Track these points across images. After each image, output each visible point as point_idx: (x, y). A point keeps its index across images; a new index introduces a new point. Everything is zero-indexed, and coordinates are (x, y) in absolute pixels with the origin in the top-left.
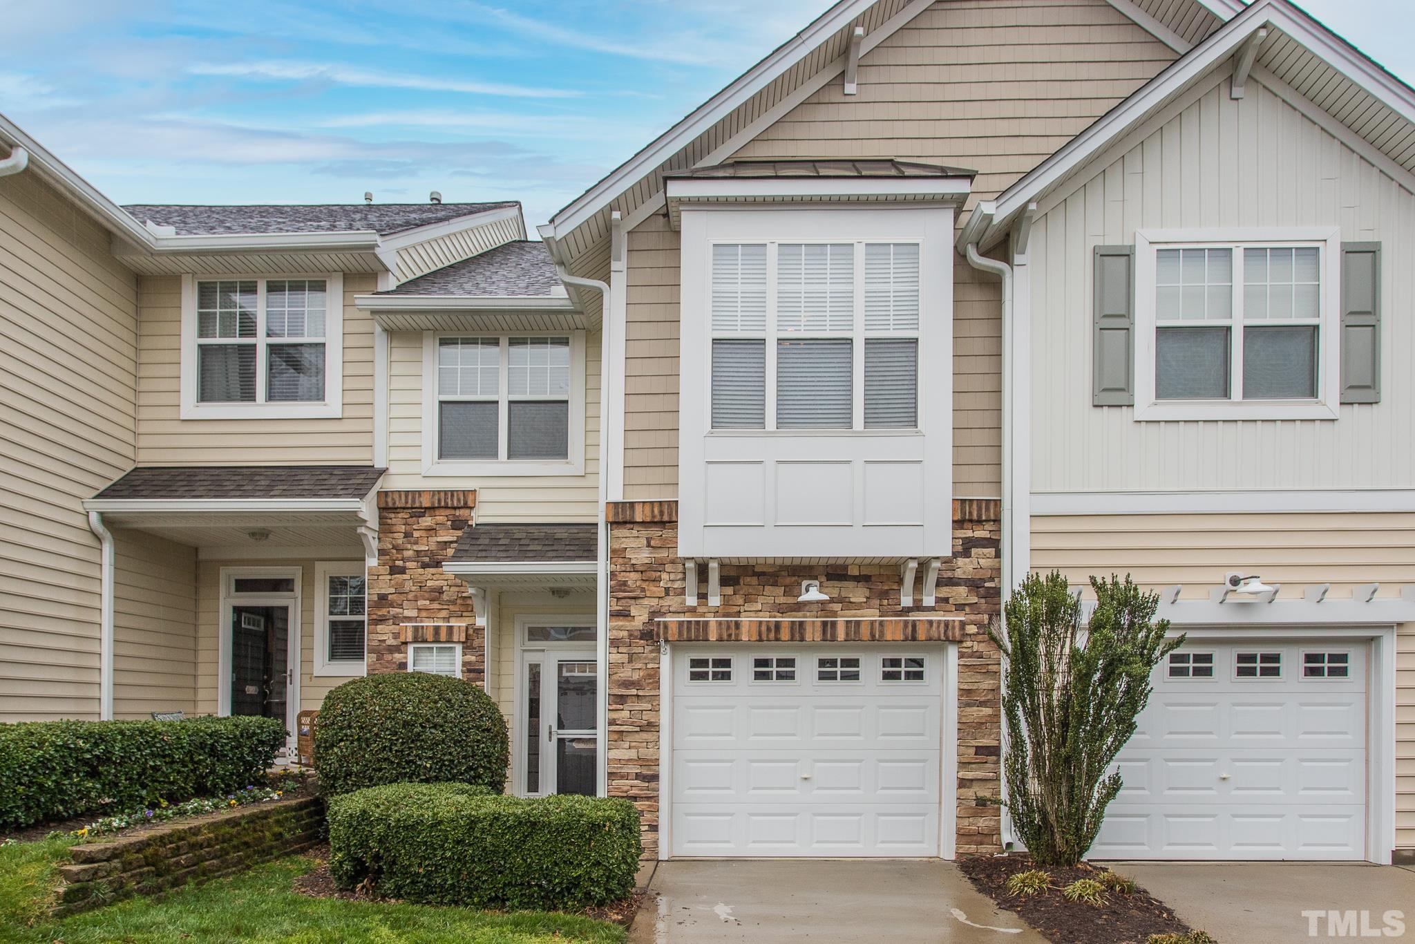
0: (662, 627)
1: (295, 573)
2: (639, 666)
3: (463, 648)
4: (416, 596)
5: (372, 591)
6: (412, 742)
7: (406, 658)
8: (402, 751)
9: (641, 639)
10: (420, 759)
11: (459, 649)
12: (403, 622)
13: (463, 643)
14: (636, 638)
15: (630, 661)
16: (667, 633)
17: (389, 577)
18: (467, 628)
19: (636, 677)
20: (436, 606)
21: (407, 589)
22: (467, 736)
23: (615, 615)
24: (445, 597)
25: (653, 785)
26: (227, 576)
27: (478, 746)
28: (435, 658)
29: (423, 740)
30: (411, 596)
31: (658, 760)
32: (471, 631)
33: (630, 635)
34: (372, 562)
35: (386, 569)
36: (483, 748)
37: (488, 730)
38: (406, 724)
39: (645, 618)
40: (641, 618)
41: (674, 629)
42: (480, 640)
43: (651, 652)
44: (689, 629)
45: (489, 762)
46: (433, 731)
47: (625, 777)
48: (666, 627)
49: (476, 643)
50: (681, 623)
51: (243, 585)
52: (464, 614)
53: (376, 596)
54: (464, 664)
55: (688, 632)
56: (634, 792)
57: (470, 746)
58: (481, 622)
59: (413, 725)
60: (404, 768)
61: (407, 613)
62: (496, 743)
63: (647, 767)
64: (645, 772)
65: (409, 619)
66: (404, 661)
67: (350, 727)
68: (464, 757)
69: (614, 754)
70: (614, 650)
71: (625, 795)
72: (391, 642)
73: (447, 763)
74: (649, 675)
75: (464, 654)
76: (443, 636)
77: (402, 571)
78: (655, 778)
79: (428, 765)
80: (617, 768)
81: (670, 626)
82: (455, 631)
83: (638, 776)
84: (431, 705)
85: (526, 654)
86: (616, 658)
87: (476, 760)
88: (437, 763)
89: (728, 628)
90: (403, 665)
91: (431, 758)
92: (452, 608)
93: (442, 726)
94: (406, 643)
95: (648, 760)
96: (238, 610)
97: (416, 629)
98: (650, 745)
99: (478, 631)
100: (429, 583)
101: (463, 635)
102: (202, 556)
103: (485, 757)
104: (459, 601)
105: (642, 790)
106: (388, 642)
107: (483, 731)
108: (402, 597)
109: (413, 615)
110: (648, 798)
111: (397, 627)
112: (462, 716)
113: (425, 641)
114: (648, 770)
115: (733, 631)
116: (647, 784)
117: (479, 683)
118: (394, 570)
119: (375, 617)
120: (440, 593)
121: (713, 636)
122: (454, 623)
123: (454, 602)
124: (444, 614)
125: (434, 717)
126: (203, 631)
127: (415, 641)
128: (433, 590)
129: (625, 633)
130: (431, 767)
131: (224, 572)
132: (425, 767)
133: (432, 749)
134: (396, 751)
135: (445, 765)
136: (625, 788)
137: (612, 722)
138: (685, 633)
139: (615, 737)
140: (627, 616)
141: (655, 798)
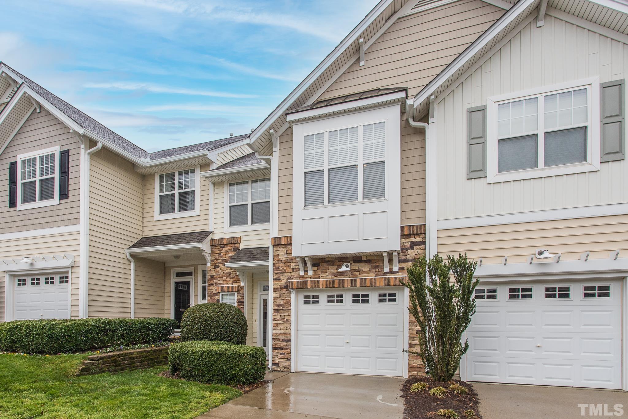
0: (291, 283)
1: (192, 269)
2: (284, 298)
3: (237, 294)
4: (222, 276)
5: (209, 275)
6: (208, 326)
7: (219, 298)
8: (204, 330)
9: (284, 288)
10: (210, 332)
11: (236, 294)
12: (218, 285)
13: (237, 292)
14: (282, 288)
15: (280, 297)
16: (293, 286)
17: (214, 269)
18: (238, 287)
19: (282, 303)
20: (228, 279)
21: (219, 273)
22: (227, 325)
23: (275, 279)
24: (231, 276)
25: (288, 343)
26: (173, 271)
27: (232, 328)
28: (228, 298)
29: (211, 326)
30: (220, 276)
31: (290, 334)
32: (239, 288)
33: (280, 287)
34: (209, 264)
35: (213, 267)
36: (234, 329)
37: (236, 323)
38: (206, 320)
39: (285, 280)
40: (284, 280)
41: (295, 284)
42: (243, 291)
43: (288, 293)
44: (300, 284)
45: (236, 334)
46: (215, 323)
47: (278, 340)
48: (292, 284)
49: (241, 292)
50: (298, 282)
51: (178, 275)
52: (237, 282)
53: (210, 276)
54: (238, 299)
55: (300, 285)
56: (282, 346)
57: (228, 328)
58: (243, 284)
59: (208, 321)
60: (205, 336)
61: (220, 282)
62: (239, 327)
63: (286, 337)
64: (286, 338)
65: (220, 284)
66: (219, 299)
68: (226, 332)
69: (275, 332)
70: (275, 293)
71: (279, 347)
72: (215, 292)
73: (219, 334)
74: (287, 302)
75: (237, 296)
76: (230, 290)
77: (218, 267)
78: (289, 341)
79: (213, 335)
80: (276, 337)
81: (294, 283)
82: (234, 287)
83: (283, 340)
84: (216, 314)
85: (262, 296)
86: (276, 296)
87: (230, 333)
88: (216, 334)
89: (315, 283)
90: (218, 300)
91: (214, 332)
92: (233, 279)
93: (218, 321)
94: (219, 293)
95: (286, 334)
96: (177, 283)
97: (222, 287)
98: (288, 328)
99: (242, 287)
100: (226, 271)
101: (237, 289)
102: (166, 266)
103: (235, 332)
104: (236, 277)
105: (285, 345)
106: (214, 292)
107: (234, 323)
108: (218, 276)
109: (221, 283)
110: (287, 348)
111: (216, 287)
112: (226, 318)
113: (225, 292)
114: (287, 338)
115: (317, 284)
116: (286, 343)
117: (242, 307)
118: (216, 267)
119: (209, 284)
120: (230, 274)
121: (309, 287)
122: (234, 285)
123: (234, 277)
124: (231, 282)
125: (216, 318)
126: (167, 290)
127: (222, 292)
128: (227, 273)
129: (279, 286)
130: (214, 335)
131: (172, 270)
132: (212, 335)
133: (214, 329)
134: (202, 330)
135: (219, 335)
136: (279, 344)
137: (274, 320)
138: (299, 286)
139: (275, 325)
140: (279, 280)
141: (289, 349)
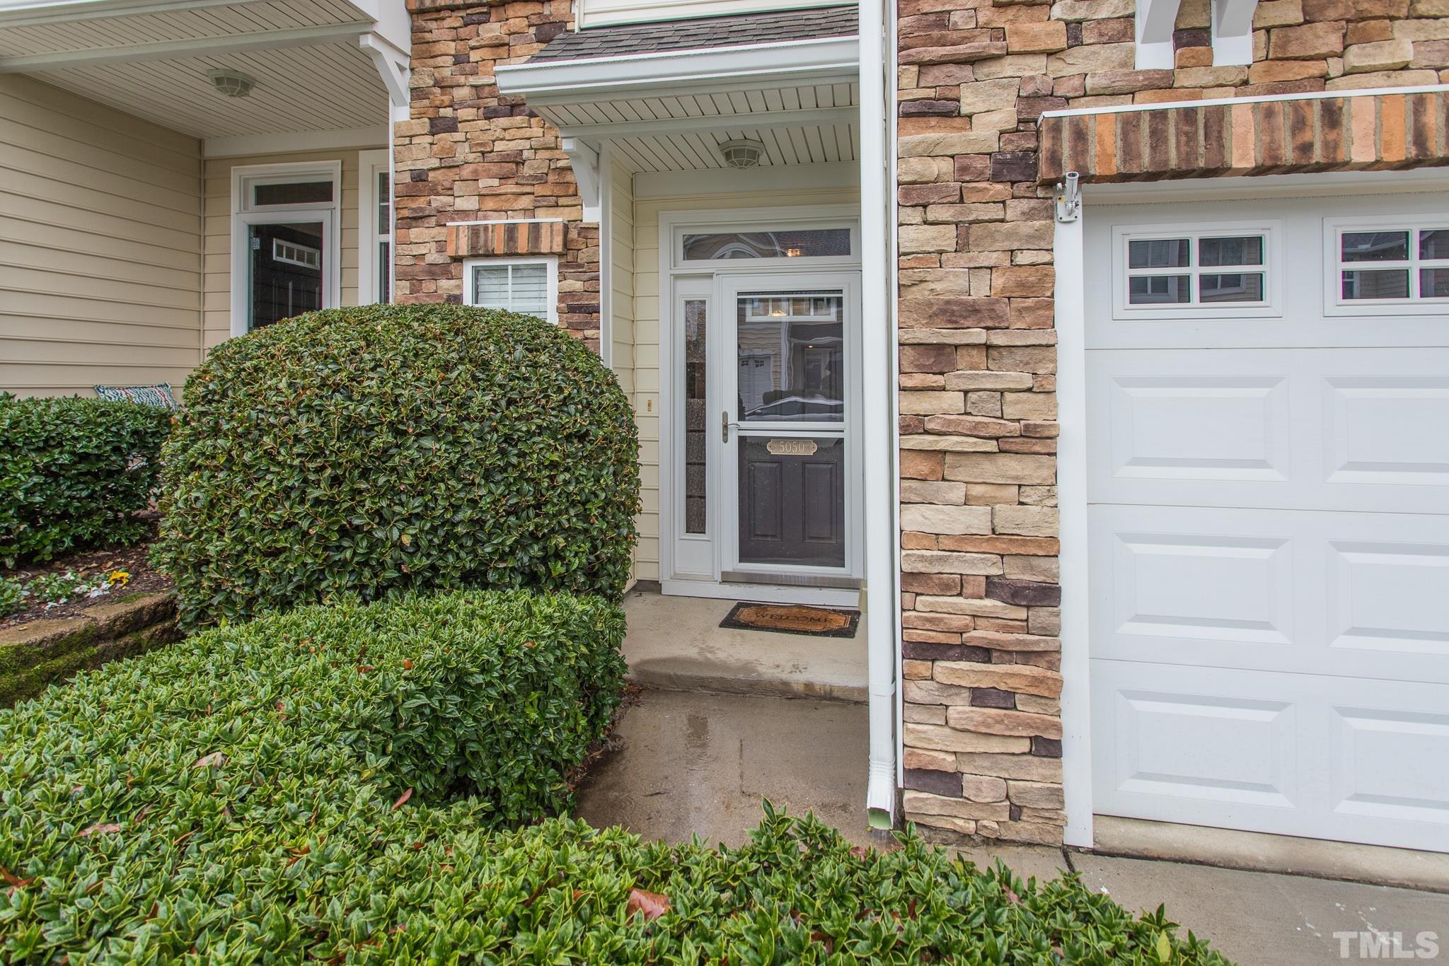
0: (1066, 134)
1: (333, 171)
2: (992, 259)
3: (560, 266)
4: (476, 171)
5: (400, 167)
6: (365, 474)
7: (460, 288)
8: (332, 502)
9: (996, 178)
10: (384, 522)
11: (552, 267)
12: (453, 221)
13: (560, 255)
14: (979, 176)
15: (962, 246)
16: (1085, 152)
17: (428, 139)
18: (566, 228)
19: (980, 290)
20: (510, 188)
21: (460, 159)
22: (522, 455)
23: (914, 113)
24: (526, 170)
25: (1041, 615)
26: (243, 180)
27: (552, 478)
28: (510, 287)
29: (393, 469)
30: (467, 172)
31: (1053, 539)
32: (573, 234)
33: (964, 169)
34: (400, 114)
35: (423, 127)
36: (566, 483)
37: (582, 437)
38: (350, 427)
39: (1006, 115)
40: (995, 117)
41: (1109, 140)
42: (591, 250)
43: (1029, 215)
44: (1158, 137)
45: (585, 517)
46: (427, 443)
47: (959, 586)
48: (1080, 134)
49: (583, 257)
50: (1129, 123)
51: (267, 194)
52: (562, 201)
53: (408, 176)
54: (564, 296)
55: (1154, 148)
56: (982, 634)
57: (528, 480)
58: (592, 215)
59: (370, 428)
60: (340, 549)
61: (460, 203)
62: (602, 465)
63: (1020, 561)
64: (1017, 574)
65: (463, 214)
66: (458, 293)
67: (216, 431)
68: (514, 511)
69: (915, 519)
70: (915, 216)
71: (955, 640)
72: (434, 258)
73: (460, 530)
74: (1021, 285)
75: (562, 278)
76: (523, 245)
77: (452, 126)
78: (1048, 594)
79: (407, 540)
80: (931, 560)
81: (1093, 129)
82: (545, 232)
83: (992, 587)
84: (434, 375)
86: (918, 237)
87: (546, 515)
88: (434, 529)
89: (1300, 124)
91: (418, 516)
92: (538, 190)
93: (453, 430)
94: (458, 260)
95: (1025, 541)
96: (260, 233)
97: (475, 232)
98: (1031, 495)
99: (588, 232)
100: (499, 146)
101: (559, 240)
102: (207, 151)
103: (573, 504)
104: (551, 178)
105: (1009, 629)
106: (429, 260)
107: (568, 438)
108: (452, 175)
109: (472, 208)
110: (1027, 656)
111: (443, 230)
112: (510, 402)
113: (490, 255)
114: (1025, 569)
115: (1316, 133)
116: (1022, 613)
117: (589, 333)
118: (440, 125)
119: (406, 214)
120: (517, 163)
121: (1243, 152)
122: (543, 217)
123: (541, 179)
124: (525, 202)
125: (432, 405)
126: (212, 265)
127: (475, 256)
128: (505, 159)
129: (945, 166)
130: (415, 544)
131: (238, 175)
132: (399, 546)
133: (421, 494)
134: (317, 502)
135: (457, 538)
136: (957, 622)
137: (913, 425)
138: (1146, 152)
139: (923, 467)
140: (947, 115)
141: (1050, 657)
